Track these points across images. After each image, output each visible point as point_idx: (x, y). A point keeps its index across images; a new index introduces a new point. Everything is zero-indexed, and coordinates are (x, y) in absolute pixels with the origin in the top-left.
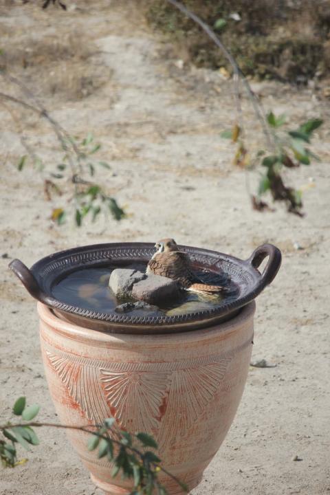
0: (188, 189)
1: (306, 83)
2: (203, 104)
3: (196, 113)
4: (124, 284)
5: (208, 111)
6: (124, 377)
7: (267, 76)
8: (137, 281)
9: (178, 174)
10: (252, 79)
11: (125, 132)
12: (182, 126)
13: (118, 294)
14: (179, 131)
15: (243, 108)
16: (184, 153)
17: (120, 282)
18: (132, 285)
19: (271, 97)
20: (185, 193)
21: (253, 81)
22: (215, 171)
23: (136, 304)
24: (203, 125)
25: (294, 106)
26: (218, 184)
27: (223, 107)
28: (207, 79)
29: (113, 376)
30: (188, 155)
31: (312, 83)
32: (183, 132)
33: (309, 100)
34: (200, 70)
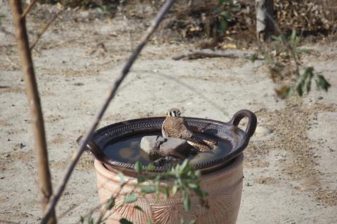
0: (79, 84)
1: (116, 8)
2: (55, 28)
3: (53, 34)
4: (153, 146)
5: (60, 32)
6: (167, 208)
7: (90, 6)
8: (161, 143)
9: (65, 75)
10: (80, 8)
11: (12, 51)
12: (49, 43)
13: (150, 153)
14: (48, 47)
15: (82, 29)
16: (61, 62)
17: (151, 145)
18: (159, 147)
19: (97, 19)
20: (78, 87)
21: (80, 10)
22: (88, 71)
23: (166, 158)
24: (62, 42)
25: (114, 24)
26: (97, 79)
27: (69, 29)
28: (51, 11)
29: (159, 209)
30: (64, 62)
31: (119, 8)
32: (51, 48)
33: (122, 20)
34: (44, 6)
